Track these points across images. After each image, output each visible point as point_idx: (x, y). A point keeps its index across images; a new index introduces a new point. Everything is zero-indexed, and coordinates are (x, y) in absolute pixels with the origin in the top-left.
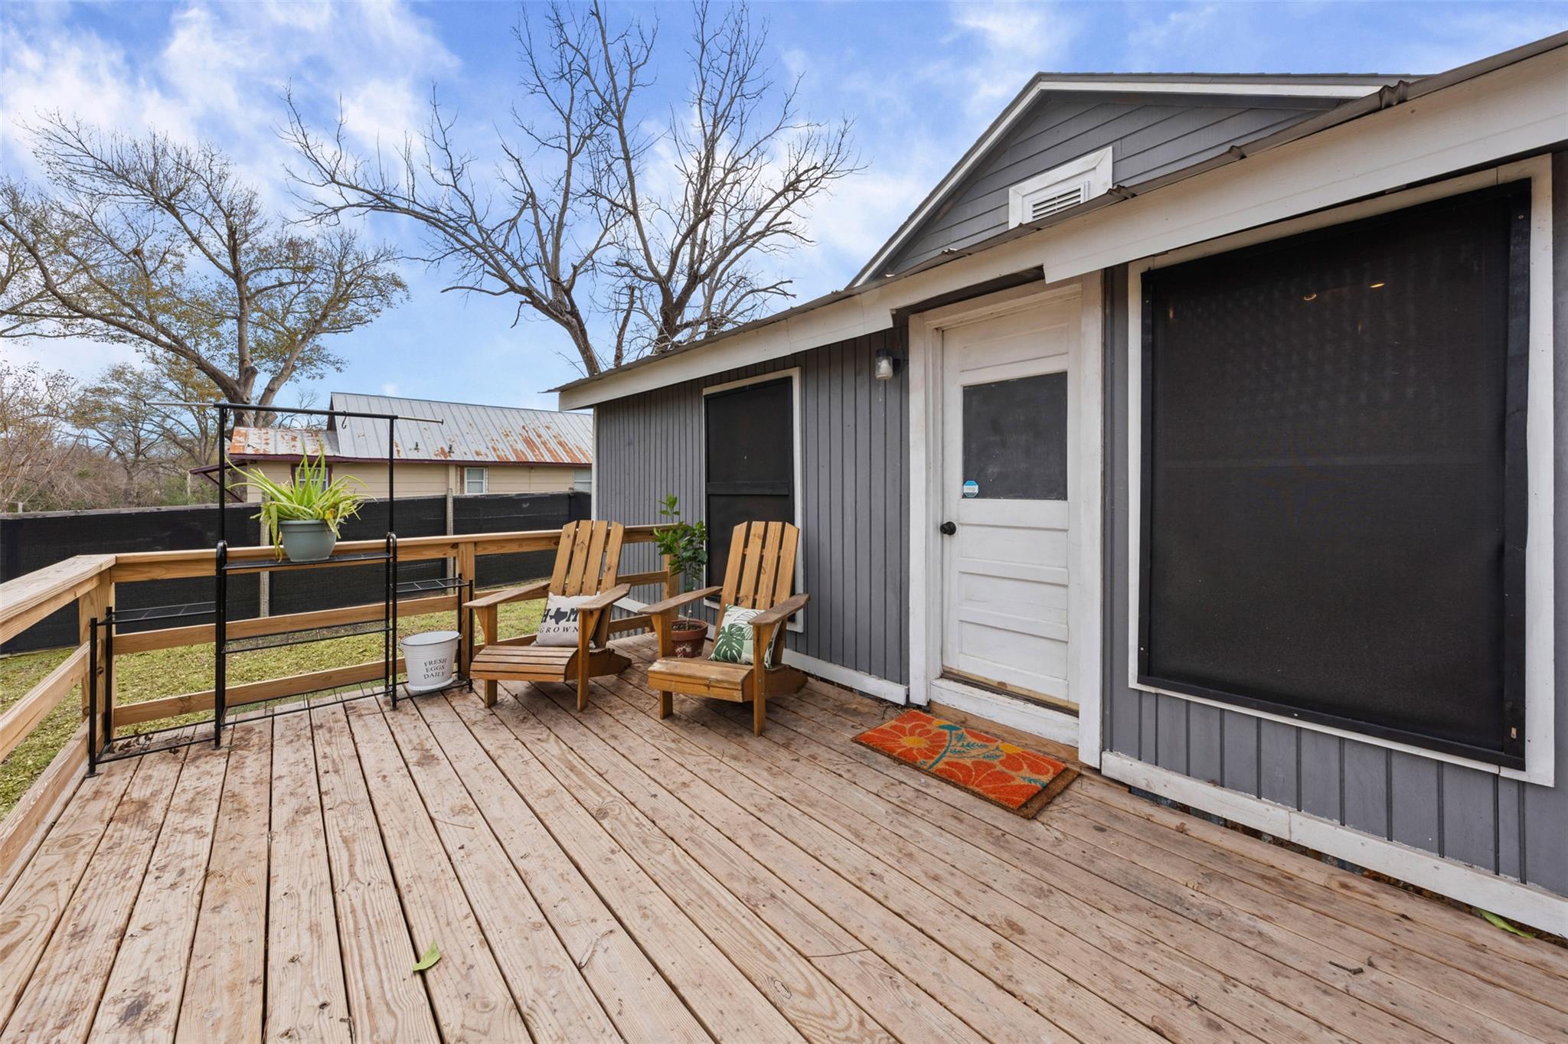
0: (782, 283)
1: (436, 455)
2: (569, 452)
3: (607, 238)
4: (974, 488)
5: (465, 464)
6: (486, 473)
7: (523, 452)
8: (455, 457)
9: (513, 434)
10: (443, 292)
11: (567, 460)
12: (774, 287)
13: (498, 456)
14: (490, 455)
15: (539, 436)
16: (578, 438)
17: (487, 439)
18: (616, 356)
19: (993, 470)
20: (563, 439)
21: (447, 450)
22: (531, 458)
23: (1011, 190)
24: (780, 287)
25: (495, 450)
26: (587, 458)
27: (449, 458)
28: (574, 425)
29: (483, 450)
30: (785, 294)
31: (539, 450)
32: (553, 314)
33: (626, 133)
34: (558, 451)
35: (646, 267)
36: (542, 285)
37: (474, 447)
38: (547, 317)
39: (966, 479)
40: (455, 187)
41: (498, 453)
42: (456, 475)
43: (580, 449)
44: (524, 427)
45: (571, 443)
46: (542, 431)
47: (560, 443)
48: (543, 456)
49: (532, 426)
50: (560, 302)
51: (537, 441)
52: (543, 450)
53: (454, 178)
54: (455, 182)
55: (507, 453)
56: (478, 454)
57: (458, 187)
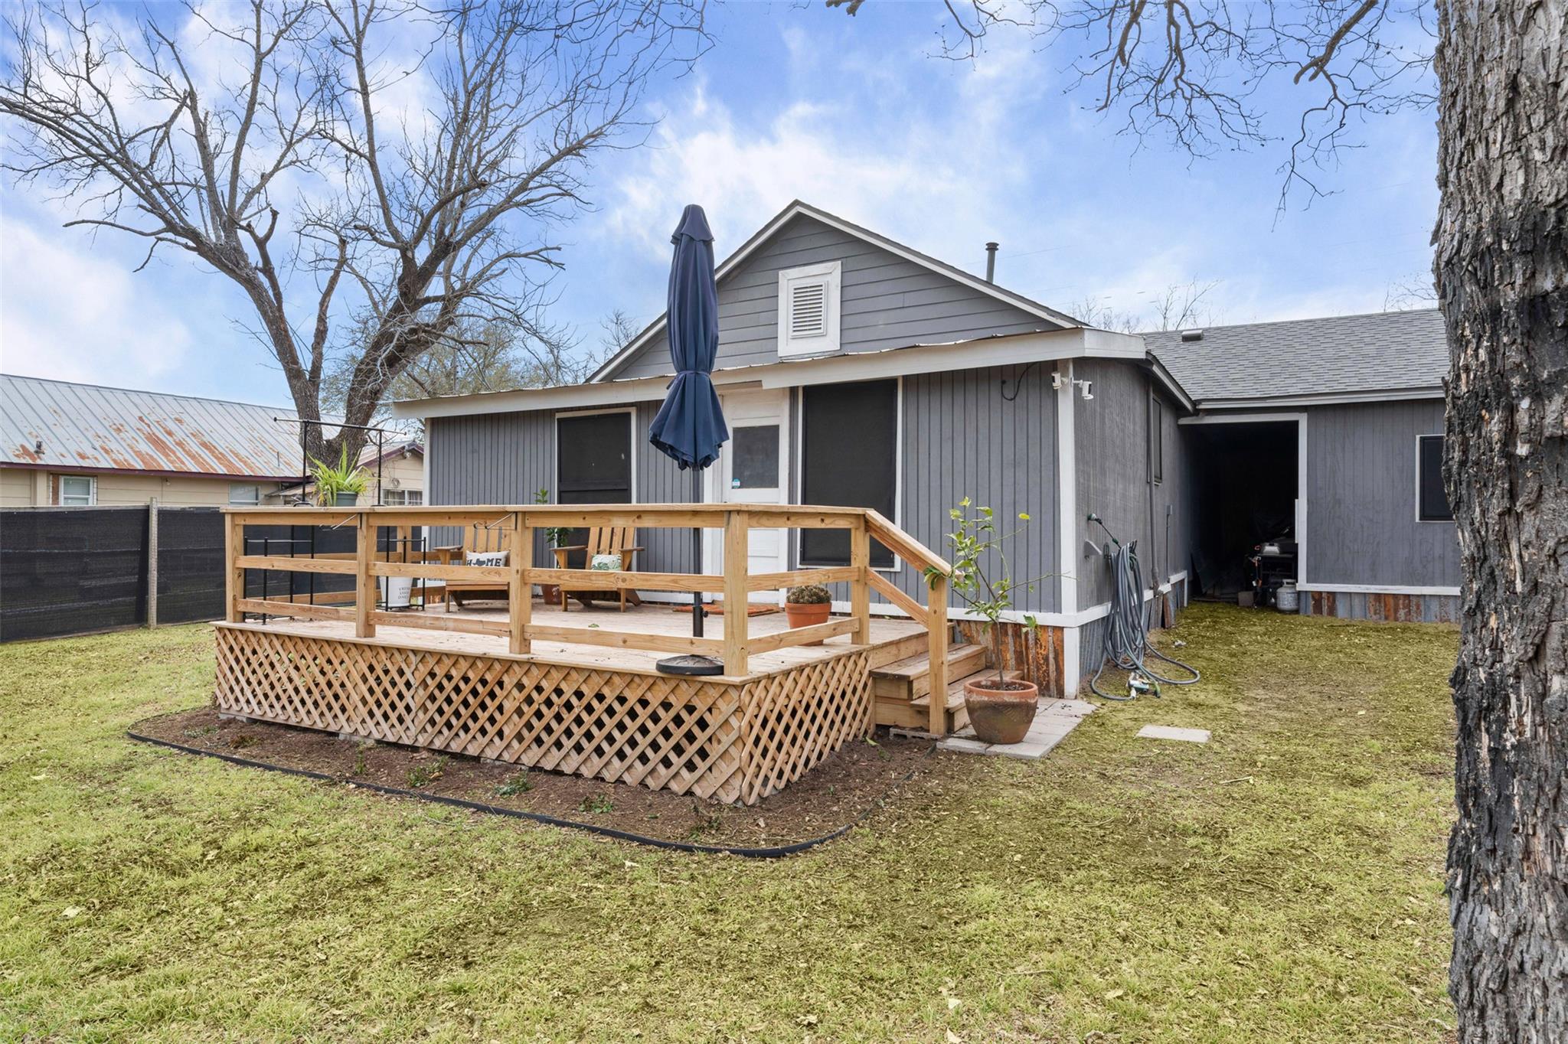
0: (547, 249)
1: (17, 456)
2: (221, 458)
3: (290, 156)
4: (738, 483)
5: (60, 470)
6: (93, 486)
7: (151, 457)
8: (49, 459)
9: (127, 428)
10: (66, 226)
11: (221, 470)
12: (535, 253)
13: (115, 461)
14: (100, 458)
15: (170, 433)
16: (229, 439)
17: (89, 435)
18: (318, 329)
19: (747, 473)
20: (207, 438)
21: (32, 449)
22: (167, 466)
23: (781, 273)
24: (543, 253)
25: (107, 452)
26: (251, 468)
27: (39, 462)
28: (219, 419)
29: (89, 452)
30: (549, 262)
31: (174, 453)
32: (227, 267)
33: (365, 63)
34: (203, 455)
35: (384, 227)
36: (197, 216)
37: (73, 447)
38: (214, 268)
39: (734, 478)
40: (88, 80)
41: (114, 456)
42: (48, 486)
43: (237, 455)
44: (141, 418)
45: (221, 446)
46: (172, 426)
47: (204, 445)
48: (183, 463)
49: (153, 418)
50: (235, 249)
51: (169, 441)
52: (180, 453)
53: (88, 68)
54: (88, 74)
55: (127, 457)
56: (83, 457)
57: (92, 80)
